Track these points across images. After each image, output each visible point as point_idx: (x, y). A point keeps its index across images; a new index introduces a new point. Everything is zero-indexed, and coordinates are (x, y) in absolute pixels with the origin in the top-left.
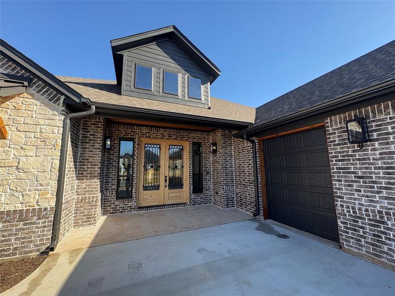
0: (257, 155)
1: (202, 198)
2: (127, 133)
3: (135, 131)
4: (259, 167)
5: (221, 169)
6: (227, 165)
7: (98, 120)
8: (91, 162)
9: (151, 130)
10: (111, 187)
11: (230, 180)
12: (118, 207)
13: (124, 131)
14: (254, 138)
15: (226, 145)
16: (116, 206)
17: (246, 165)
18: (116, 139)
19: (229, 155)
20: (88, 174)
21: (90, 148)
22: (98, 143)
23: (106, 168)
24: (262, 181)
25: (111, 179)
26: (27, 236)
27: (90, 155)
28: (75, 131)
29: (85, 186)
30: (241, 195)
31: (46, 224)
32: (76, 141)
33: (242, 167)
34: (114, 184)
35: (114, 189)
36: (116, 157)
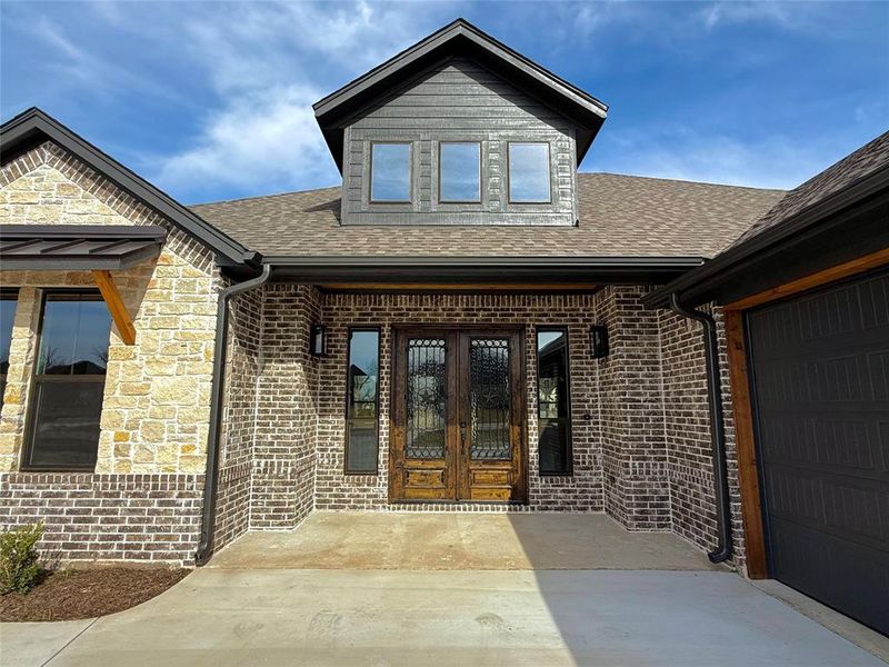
0: (721, 362)
1: (569, 492)
2: (364, 314)
3: (383, 306)
4: (727, 399)
5: (619, 407)
6: (639, 394)
7: (293, 291)
8: (282, 386)
9: (421, 301)
10: (331, 444)
11: (648, 439)
12: (347, 494)
13: (358, 309)
14: (712, 306)
15: (634, 332)
16: (342, 490)
17: (693, 392)
18: (339, 330)
19: (645, 363)
20: (276, 412)
21: (278, 355)
22: (293, 343)
23: (321, 400)
24: (739, 447)
25: (330, 426)
26: (164, 525)
27: (280, 370)
28: (247, 319)
29: (270, 439)
30: (685, 491)
31: (192, 507)
32: (251, 340)
33: (684, 400)
34: (337, 439)
35: (337, 450)
36: (341, 373)
